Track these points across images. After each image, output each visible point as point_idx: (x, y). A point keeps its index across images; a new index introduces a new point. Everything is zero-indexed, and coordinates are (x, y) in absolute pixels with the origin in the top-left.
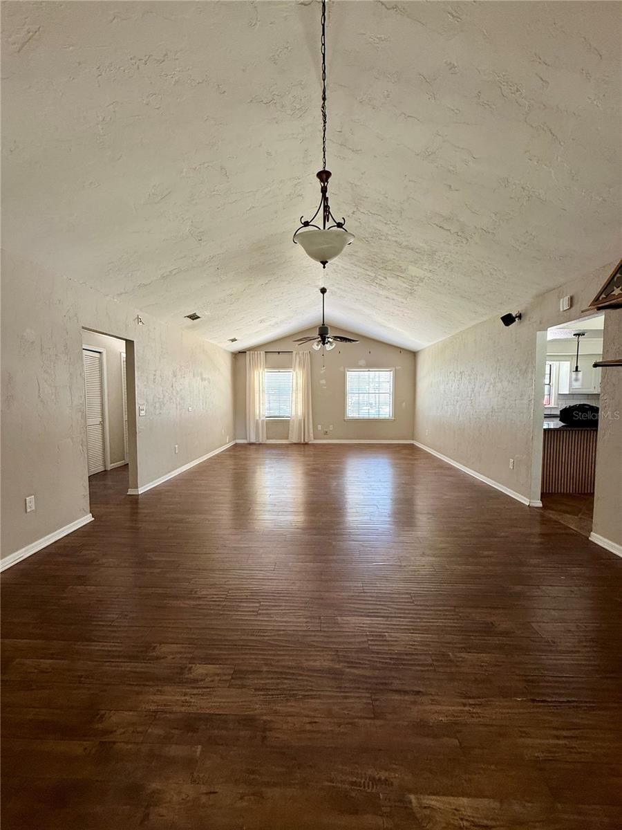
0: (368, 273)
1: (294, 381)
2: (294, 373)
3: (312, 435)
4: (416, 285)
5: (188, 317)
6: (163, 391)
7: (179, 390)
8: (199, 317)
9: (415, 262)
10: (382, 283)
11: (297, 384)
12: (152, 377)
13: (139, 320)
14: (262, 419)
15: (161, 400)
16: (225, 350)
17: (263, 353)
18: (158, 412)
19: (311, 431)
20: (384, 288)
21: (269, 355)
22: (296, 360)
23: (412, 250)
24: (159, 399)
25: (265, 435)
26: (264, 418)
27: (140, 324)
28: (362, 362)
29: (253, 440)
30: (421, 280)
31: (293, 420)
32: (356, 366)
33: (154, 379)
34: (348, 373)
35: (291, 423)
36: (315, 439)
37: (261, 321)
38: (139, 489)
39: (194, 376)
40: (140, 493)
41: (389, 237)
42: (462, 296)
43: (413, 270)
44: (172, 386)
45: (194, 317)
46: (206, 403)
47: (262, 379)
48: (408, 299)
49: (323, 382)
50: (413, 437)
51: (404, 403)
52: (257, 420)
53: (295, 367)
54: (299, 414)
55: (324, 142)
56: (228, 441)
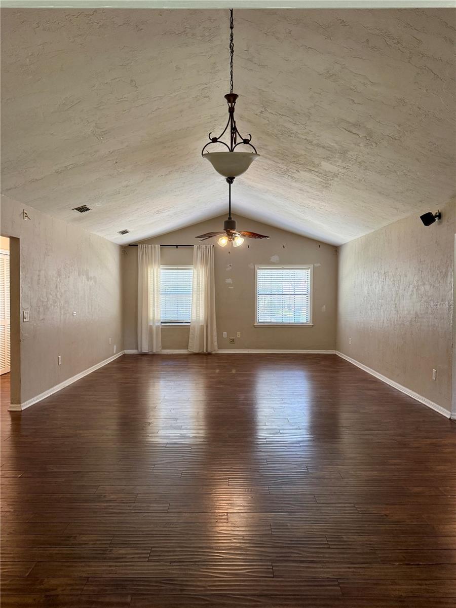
0: (278, 165)
1: (195, 280)
2: (195, 271)
3: (216, 344)
4: (331, 180)
5: (76, 209)
6: (47, 292)
7: (63, 291)
8: (88, 209)
9: (327, 159)
10: (295, 175)
11: (198, 283)
12: (36, 278)
13: (25, 214)
14: (156, 324)
15: (45, 303)
16: (113, 243)
17: (158, 247)
18: (41, 317)
19: (215, 338)
20: (297, 180)
21: (166, 249)
22: (197, 253)
23: (323, 148)
24: (43, 302)
25: (160, 344)
26: (159, 324)
27: (26, 219)
28: (274, 258)
29: (145, 349)
30: (336, 175)
31: (194, 326)
32: (267, 262)
33: (39, 280)
34: (258, 271)
35: (191, 331)
36: (219, 348)
37: (158, 212)
38: (22, 404)
39: (79, 275)
40: (23, 409)
41: (299, 135)
42: (380, 193)
43: (326, 166)
44: (56, 287)
45: (83, 209)
46: (92, 306)
47: (157, 277)
48: (323, 193)
49: (229, 281)
50: (335, 344)
51: (324, 306)
52: (151, 326)
53: (196, 264)
54: (201, 319)
55: (231, 66)
56: (115, 352)
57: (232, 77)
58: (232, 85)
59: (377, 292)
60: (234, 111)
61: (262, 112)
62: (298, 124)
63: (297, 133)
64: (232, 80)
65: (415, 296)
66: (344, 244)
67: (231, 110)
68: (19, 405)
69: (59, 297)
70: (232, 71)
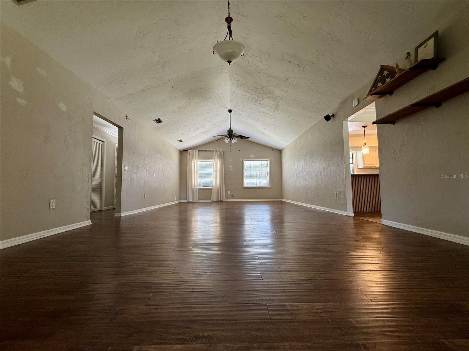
0: (253, 96)
1: (215, 166)
2: (215, 162)
3: (224, 196)
4: (279, 102)
5: (155, 120)
6: (139, 160)
7: (148, 162)
8: (161, 122)
9: (278, 86)
10: (261, 102)
11: (216, 168)
14: (196, 188)
16: (176, 148)
17: (197, 151)
19: (224, 194)
20: (262, 106)
21: (201, 153)
22: (215, 154)
23: (276, 78)
25: (198, 197)
26: (197, 187)
27: (128, 120)
28: (252, 156)
29: (191, 200)
30: (282, 98)
31: (214, 188)
32: (248, 158)
34: (244, 161)
35: (212, 190)
36: (227, 199)
38: (122, 213)
40: (122, 216)
41: (264, 71)
43: (277, 92)
44: (144, 159)
45: (159, 121)
46: (164, 174)
47: (196, 165)
48: (275, 113)
49: (231, 166)
50: (282, 197)
51: (276, 178)
52: (193, 188)
53: (215, 158)
54: (217, 185)
56: (176, 200)
57: (229, 11)
58: (229, 13)
59: (302, 164)
60: (230, 27)
62: (263, 62)
63: (262, 69)
68: (120, 214)
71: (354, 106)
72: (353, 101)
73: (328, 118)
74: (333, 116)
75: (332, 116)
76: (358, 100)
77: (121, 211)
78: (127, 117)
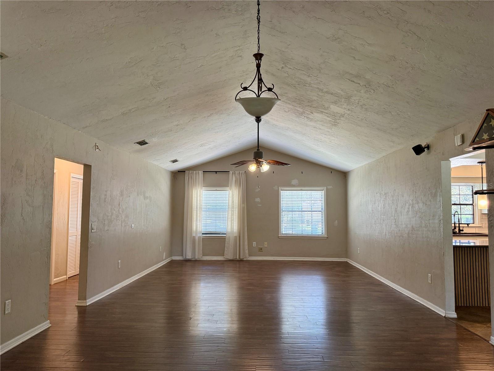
0: (297, 108)
1: (231, 199)
2: (231, 192)
3: (247, 252)
4: (339, 119)
5: (137, 143)
6: (111, 209)
7: (124, 208)
8: (147, 143)
9: (335, 103)
10: (310, 116)
11: (233, 201)
12: (103, 197)
13: (96, 147)
14: (199, 235)
15: (109, 217)
16: (166, 170)
17: (201, 173)
18: (106, 228)
19: (246, 247)
20: (311, 120)
21: (207, 175)
22: (232, 178)
23: (332, 94)
24: (108, 216)
25: (201, 252)
26: (201, 235)
27: (97, 150)
28: (294, 182)
29: (189, 256)
30: (343, 116)
31: (229, 237)
32: (288, 185)
33: (105, 199)
34: (281, 192)
35: (226, 240)
36: (250, 255)
37: (202, 145)
38: (87, 301)
39: (138, 195)
40: (87, 304)
41: (312, 85)
42: (378, 129)
43: (334, 108)
44: (119, 205)
45: (142, 143)
46: (147, 220)
47: (200, 197)
48: (333, 130)
49: (258, 200)
50: (347, 255)
51: (337, 221)
52: (194, 236)
53: (231, 186)
54: (235, 231)
55: (258, 33)
56: (164, 258)
57: (259, 41)
58: (259, 47)
59: (380, 209)
60: (260, 67)
61: (282, 68)
62: (311, 77)
63: (310, 83)
64: (259, 43)
65: (410, 213)
66: (351, 170)
67: (258, 66)
68: (85, 301)
69: (121, 212)
70: (258, 36)
71: (456, 145)
72: (456, 137)
73: (418, 150)
74: (428, 147)
75: (425, 148)
76: (463, 136)
77: (87, 297)
78: (97, 147)
